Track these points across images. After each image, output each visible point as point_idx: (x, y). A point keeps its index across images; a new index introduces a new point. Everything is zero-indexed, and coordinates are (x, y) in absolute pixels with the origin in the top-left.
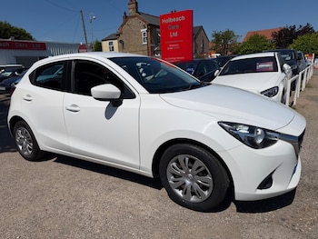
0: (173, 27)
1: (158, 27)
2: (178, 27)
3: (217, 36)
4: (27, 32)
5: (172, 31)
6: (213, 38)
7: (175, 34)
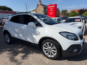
0: (51, 9)
1: (47, 8)
2: (53, 8)
3: (62, 11)
4: (11, 9)
5: (51, 10)
6: (61, 12)
7: (52, 11)
